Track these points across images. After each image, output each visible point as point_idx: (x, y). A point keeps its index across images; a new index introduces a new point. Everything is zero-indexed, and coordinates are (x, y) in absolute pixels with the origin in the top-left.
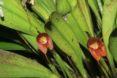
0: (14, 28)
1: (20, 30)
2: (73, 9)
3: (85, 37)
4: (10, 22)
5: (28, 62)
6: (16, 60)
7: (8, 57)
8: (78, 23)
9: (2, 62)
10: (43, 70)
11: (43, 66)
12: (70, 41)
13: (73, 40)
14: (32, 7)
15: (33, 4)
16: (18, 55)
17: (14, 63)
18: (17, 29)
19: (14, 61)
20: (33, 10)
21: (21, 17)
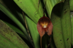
0: (22, 8)
5: (20, 42)
6: (12, 36)
13: (68, 39)
17: (9, 38)
19: (9, 36)
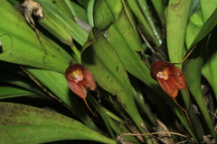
1: (26, 64)
2: (117, 17)
3: (137, 60)
4: (9, 52)
7: (13, 113)
8: (125, 40)
9: (4, 123)
10: (73, 126)
11: (71, 119)
12: (114, 71)
14: (41, 21)
15: (41, 15)
16: (27, 107)
18: (20, 62)
20: (43, 25)
21: (26, 41)
